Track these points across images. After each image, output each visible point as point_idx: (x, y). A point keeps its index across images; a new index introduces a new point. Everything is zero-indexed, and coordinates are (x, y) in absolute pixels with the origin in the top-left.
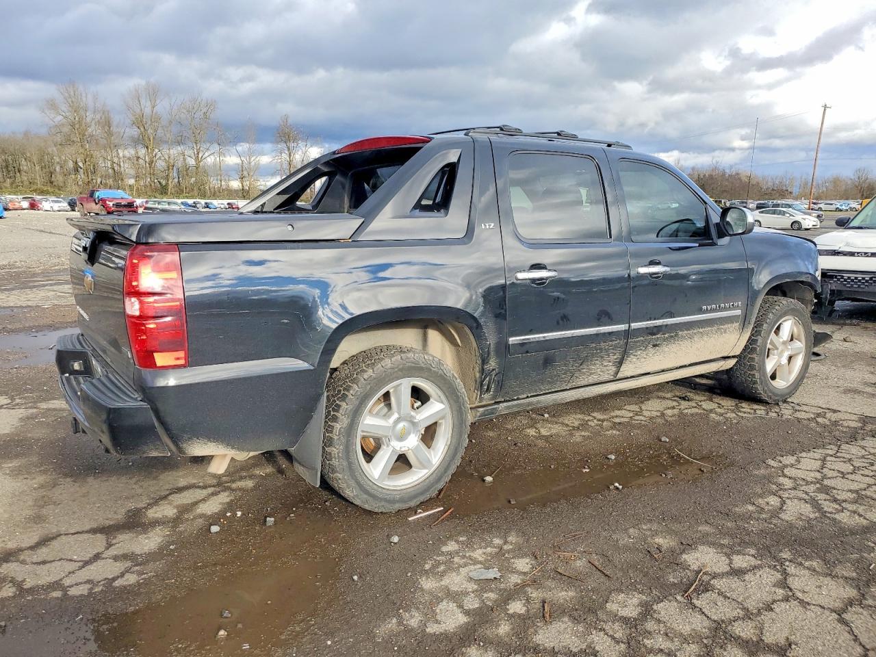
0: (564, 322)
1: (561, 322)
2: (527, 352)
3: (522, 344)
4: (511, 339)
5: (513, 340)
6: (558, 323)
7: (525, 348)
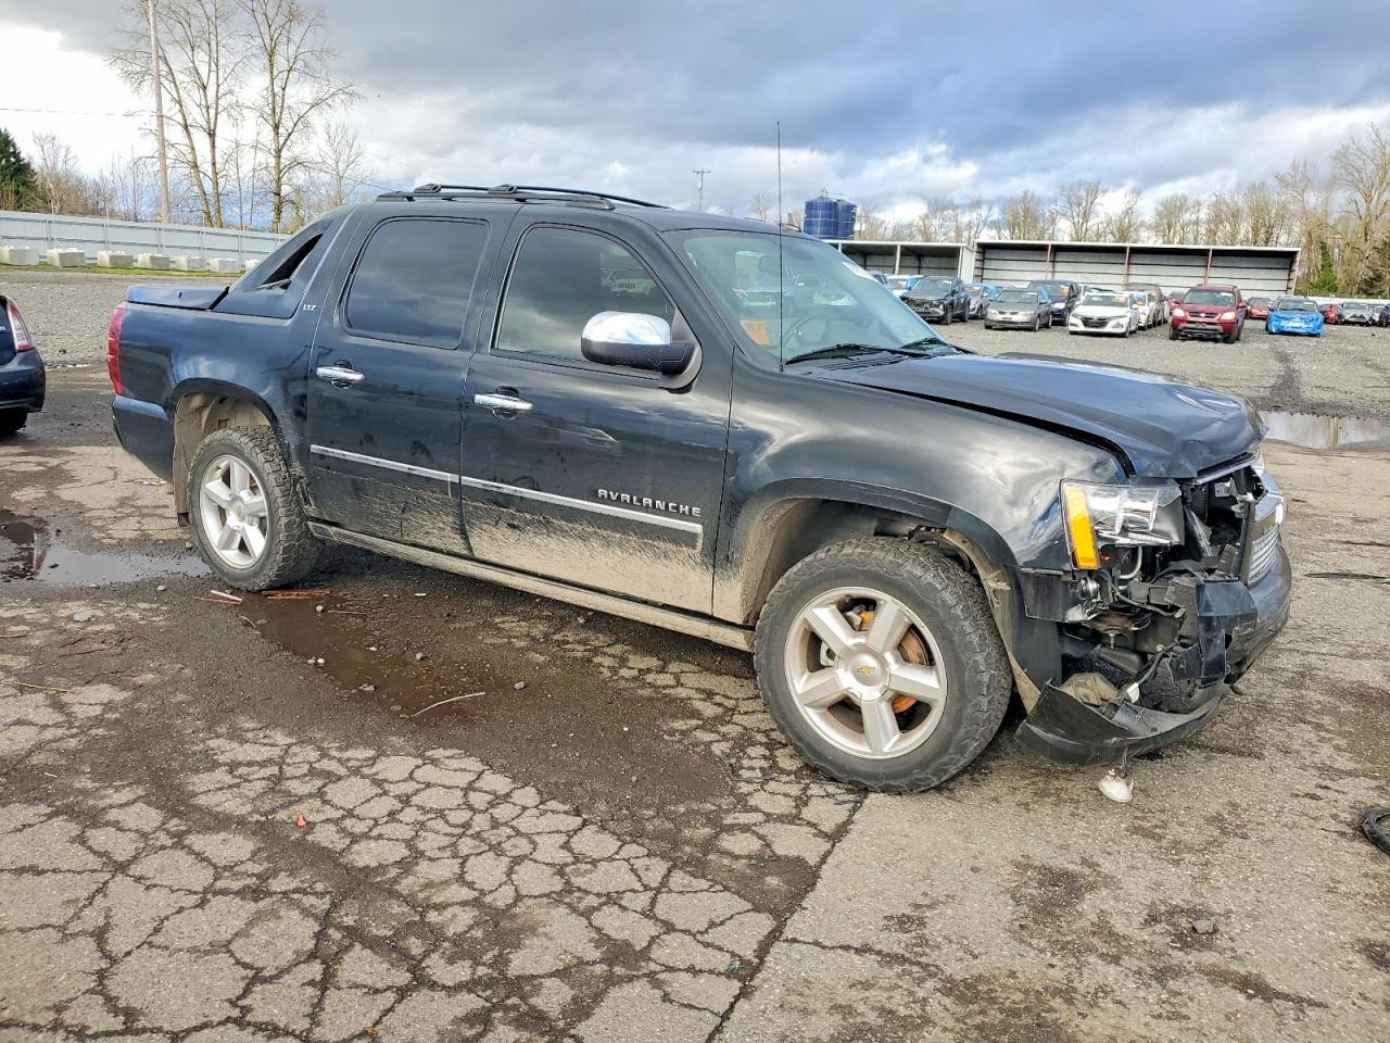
0: (366, 444)
1: (364, 443)
2: (329, 468)
3: (322, 456)
4: (312, 446)
5: (315, 448)
6: (361, 442)
7: (326, 461)
